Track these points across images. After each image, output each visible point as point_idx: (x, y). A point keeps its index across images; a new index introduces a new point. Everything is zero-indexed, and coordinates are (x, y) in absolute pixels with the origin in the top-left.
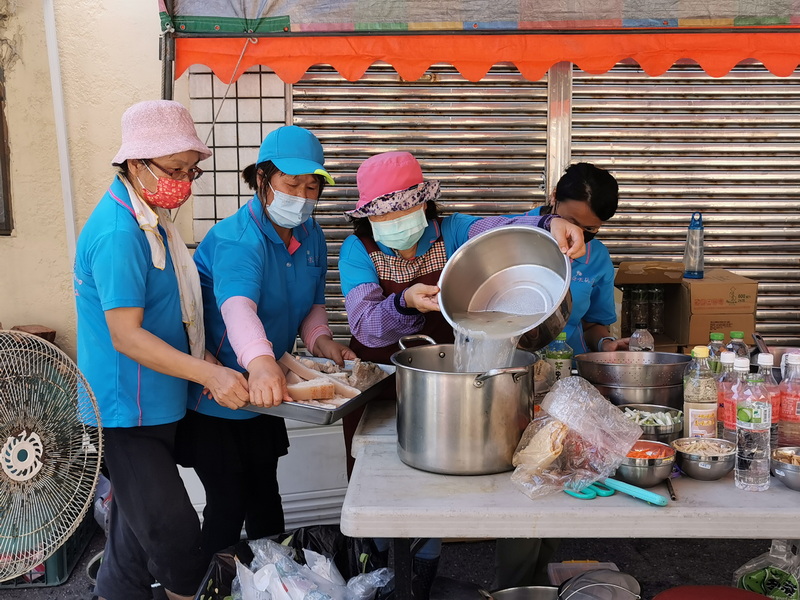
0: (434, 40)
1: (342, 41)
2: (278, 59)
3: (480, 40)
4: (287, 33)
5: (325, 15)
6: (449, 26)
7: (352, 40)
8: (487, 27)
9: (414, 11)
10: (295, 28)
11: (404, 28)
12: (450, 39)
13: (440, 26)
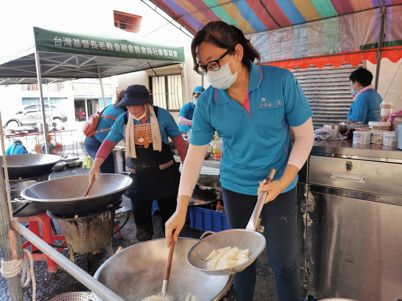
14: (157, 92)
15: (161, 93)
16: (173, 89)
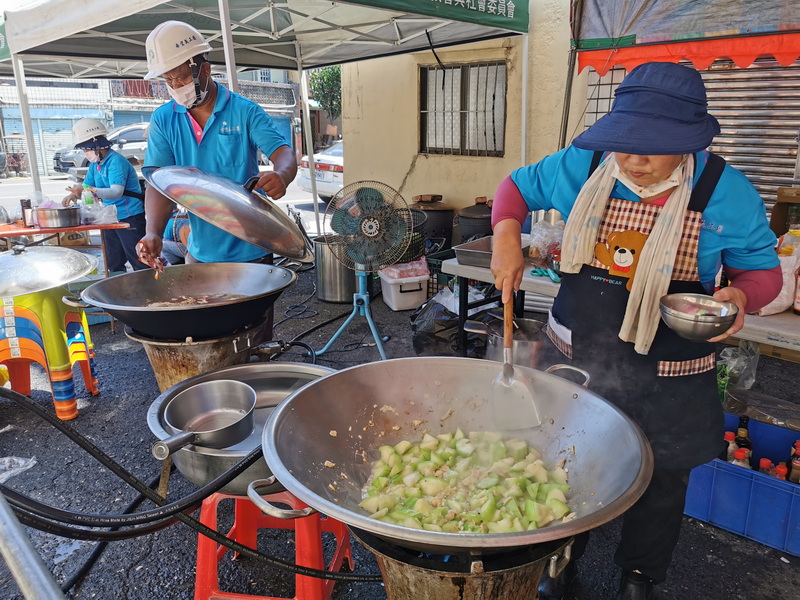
0: (719, 43)
1: (664, 47)
2: (627, 61)
3: (750, 41)
4: (634, 45)
5: (655, 32)
6: (731, 32)
7: (669, 47)
8: (756, 31)
9: (709, 25)
10: (638, 41)
11: (702, 36)
12: (730, 42)
13: (724, 33)
14: (440, 106)
15: (448, 106)
16: (481, 101)
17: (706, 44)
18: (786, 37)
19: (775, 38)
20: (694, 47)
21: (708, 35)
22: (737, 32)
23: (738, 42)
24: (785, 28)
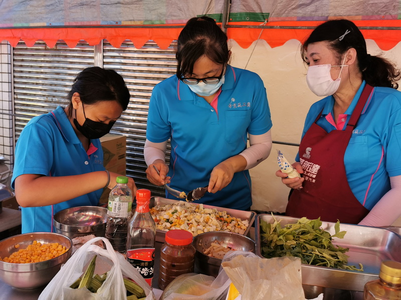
0: (37, 31)
1: (9, 31)
6: (42, 24)
8: (54, 25)
9: (31, 18)
11: (28, 25)
12: (43, 30)
13: (39, 24)
17: (31, 31)
18: (69, 29)
19: (64, 30)
20: (25, 32)
21: (31, 25)
22: (45, 24)
23: (47, 30)
24: (67, 24)
